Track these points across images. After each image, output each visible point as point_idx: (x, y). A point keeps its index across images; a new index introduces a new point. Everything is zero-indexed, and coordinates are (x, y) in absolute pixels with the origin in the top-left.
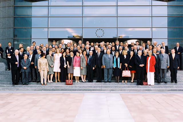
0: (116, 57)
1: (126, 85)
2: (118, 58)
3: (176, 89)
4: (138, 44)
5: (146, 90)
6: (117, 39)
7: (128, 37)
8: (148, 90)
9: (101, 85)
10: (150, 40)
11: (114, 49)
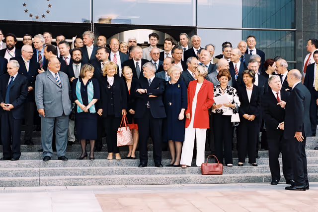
0: (81, 81)
1: (115, 168)
2: (88, 83)
3: (259, 175)
4: (156, 42)
5: (175, 181)
6: (92, 27)
7: (130, 20)
8: (181, 181)
9: (36, 169)
10: (191, 31)
11: (80, 57)
